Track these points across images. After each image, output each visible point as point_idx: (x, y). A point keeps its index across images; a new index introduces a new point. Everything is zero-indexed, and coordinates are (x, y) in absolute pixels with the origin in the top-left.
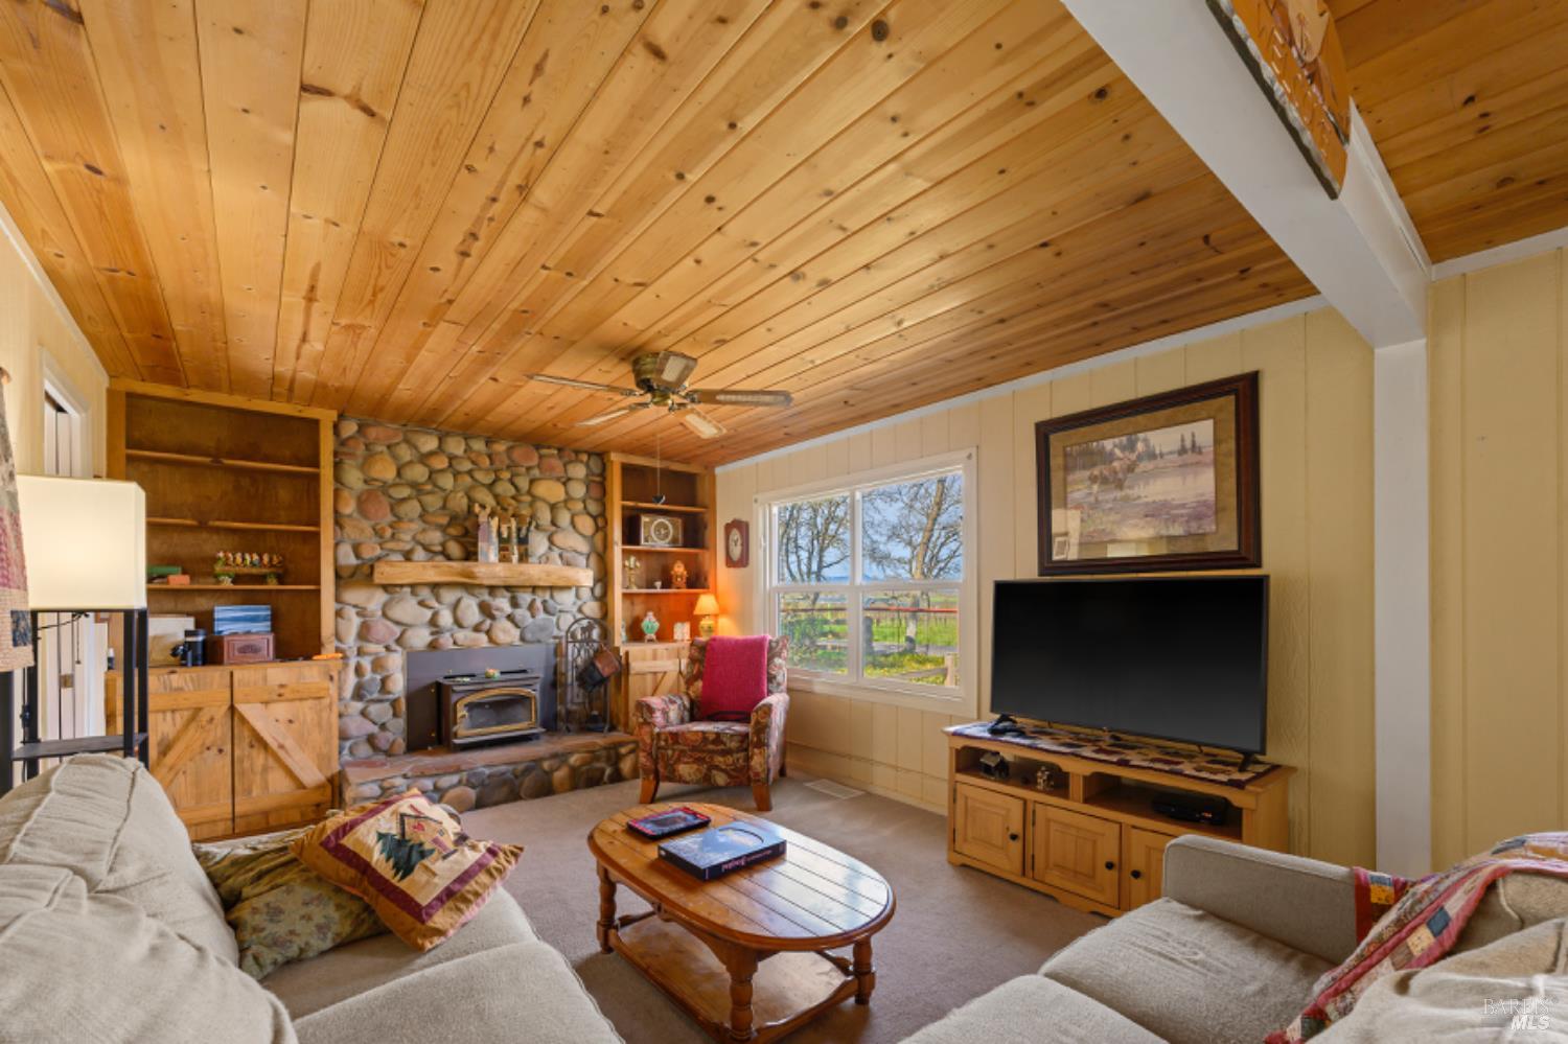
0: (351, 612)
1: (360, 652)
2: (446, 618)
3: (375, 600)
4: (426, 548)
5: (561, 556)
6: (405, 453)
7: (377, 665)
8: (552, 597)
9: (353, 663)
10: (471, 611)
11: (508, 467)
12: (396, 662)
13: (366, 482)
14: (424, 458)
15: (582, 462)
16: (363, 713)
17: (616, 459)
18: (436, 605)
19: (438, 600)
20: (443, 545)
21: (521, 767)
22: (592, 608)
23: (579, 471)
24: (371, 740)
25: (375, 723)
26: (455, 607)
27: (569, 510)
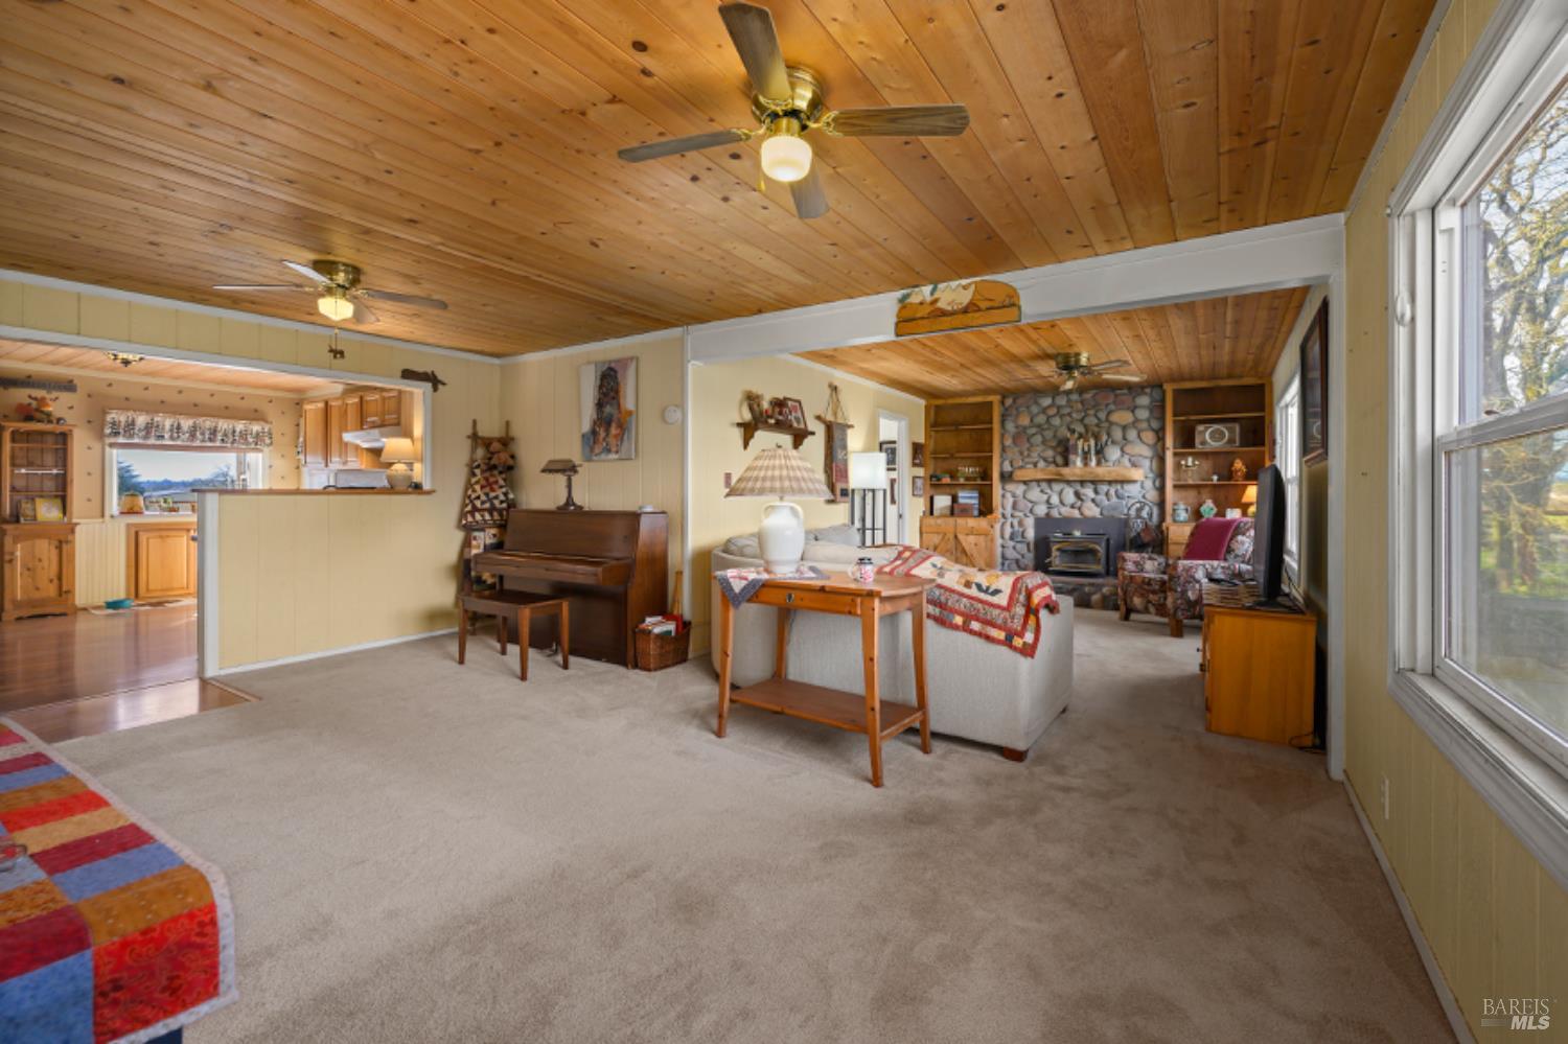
0: (1008, 495)
1: (1012, 516)
2: (1055, 500)
3: (1020, 489)
4: (1045, 460)
5: (1130, 460)
6: (1035, 409)
7: (1021, 524)
8: (1122, 488)
9: (1010, 520)
10: (1069, 495)
11: (1094, 407)
12: (1030, 522)
13: (1017, 427)
14: (1044, 411)
15: (1146, 394)
16: (1014, 548)
17: (1169, 388)
18: (1049, 491)
19: (1051, 489)
20: (1054, 458)
21: (1070, 587)
22: (1152, 495)
23: (1144, 400)
24: (1017, 561)
25: (1018, 553)
26: (1060, 493)
27: (1136, 428)
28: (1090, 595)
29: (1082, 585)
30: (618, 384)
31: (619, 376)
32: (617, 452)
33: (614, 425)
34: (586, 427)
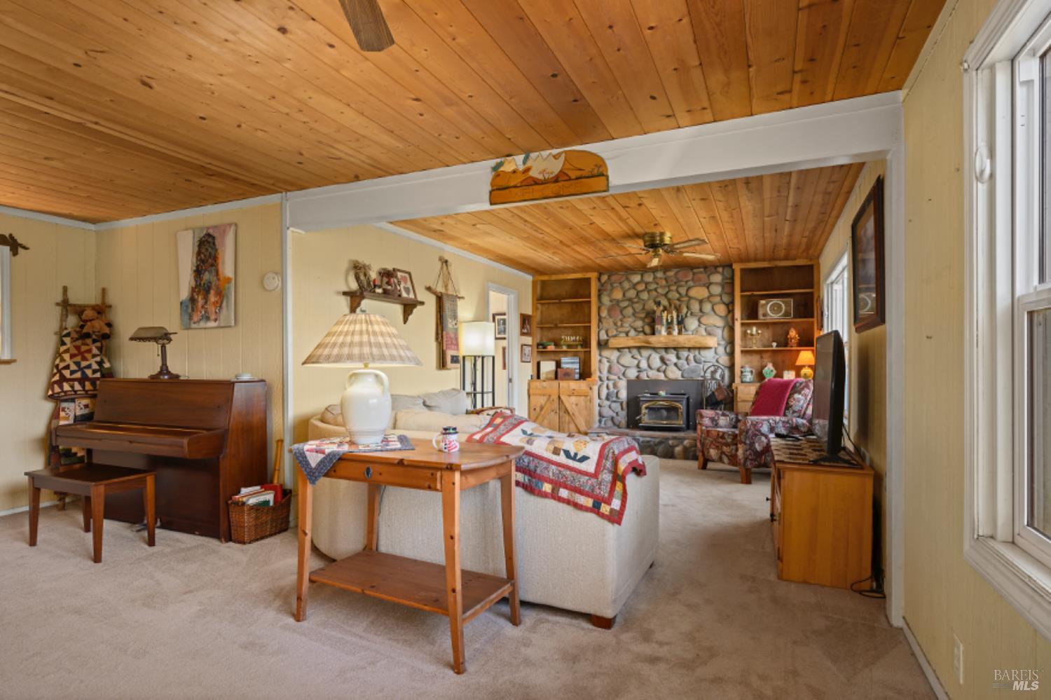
0: (605, 360)
1: (608, 379)
2: (644, 364)
3: (614, 355)
4: (635, 330)
5: (706, 330)
6: (626, 285)
7: (615, 386)
8: (699, 353)
9: (606, 382)
10: (656, 362)
11: (676, 283)
12: (623, 384)
13: (611, 301)
14: (634, 286)
15: (718, 272)
16: (610, 407)
17: (737, 267)
18: (639, 357)
19: (641, 356)
20: (643, 327)
22: (724, 360)
23: (717, 278)
24: (612, 419)
25: (613, 411)
26: (648, 358)
27: (710, 302)
28: (673, 447)
29: (667, 439)
30: (216, 250)
31: (217, 242)
32: (216, 320)
33: (212, 292)
34: (185, 294)
